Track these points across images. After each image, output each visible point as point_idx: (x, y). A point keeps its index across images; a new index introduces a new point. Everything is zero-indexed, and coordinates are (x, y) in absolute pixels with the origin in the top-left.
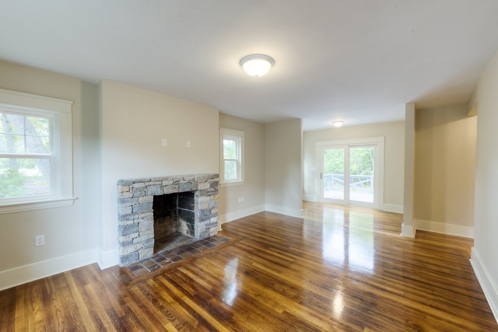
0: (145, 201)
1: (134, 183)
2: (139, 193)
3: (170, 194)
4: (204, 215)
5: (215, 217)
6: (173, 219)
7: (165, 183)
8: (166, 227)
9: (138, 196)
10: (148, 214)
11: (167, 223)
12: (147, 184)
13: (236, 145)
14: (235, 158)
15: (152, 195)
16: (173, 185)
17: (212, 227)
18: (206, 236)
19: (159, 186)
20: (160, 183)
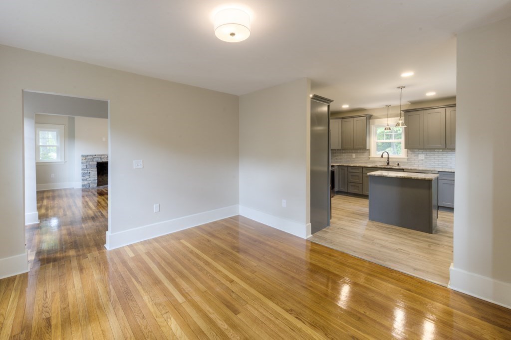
0: (93, 164)
1: (87, 156)
3: (105, 162)
9: (89, 161)
10: (94, 169)
12: (94, 157)
15: (96, 161)
20: (99, 157)
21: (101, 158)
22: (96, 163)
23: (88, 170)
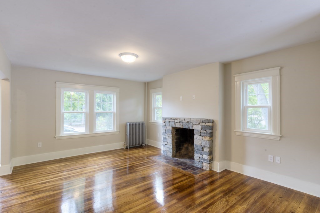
2: (167, 124)
4: (197, 149)
5: (206, 155)
7: (176, 121)
15: (171, 126)
16: (180, 123)
17: (204, 162)
18: (199, 166)
20: (174, 120)
21: (175, 123)
23: (166, 135)
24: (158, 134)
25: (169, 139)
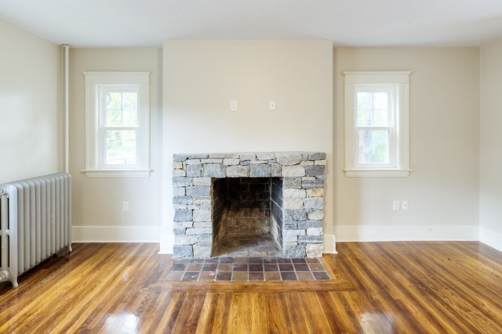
0: (200, 183)
1: (187, 159)
2: (192, 172)
3: (235, 178)
4: (293, 219)
5: (316, 227)
6: (265, 213)
7: (227, 162)
8: (254, 222)
9: (192, 176)
10: (204, 200)
11: (255, 217)
12: (203, 161)
13: (389, 101)
14: (387, 126)
15: (209, 176)
16: (239, 166)
17: (310, 243)
18: (298, 255)
19: (219, 165)
20: (220, 161)
21: (223, 167)
22: (209, 182)
23: (190, 201)
24: (126, 203)
25: (201, 211)
